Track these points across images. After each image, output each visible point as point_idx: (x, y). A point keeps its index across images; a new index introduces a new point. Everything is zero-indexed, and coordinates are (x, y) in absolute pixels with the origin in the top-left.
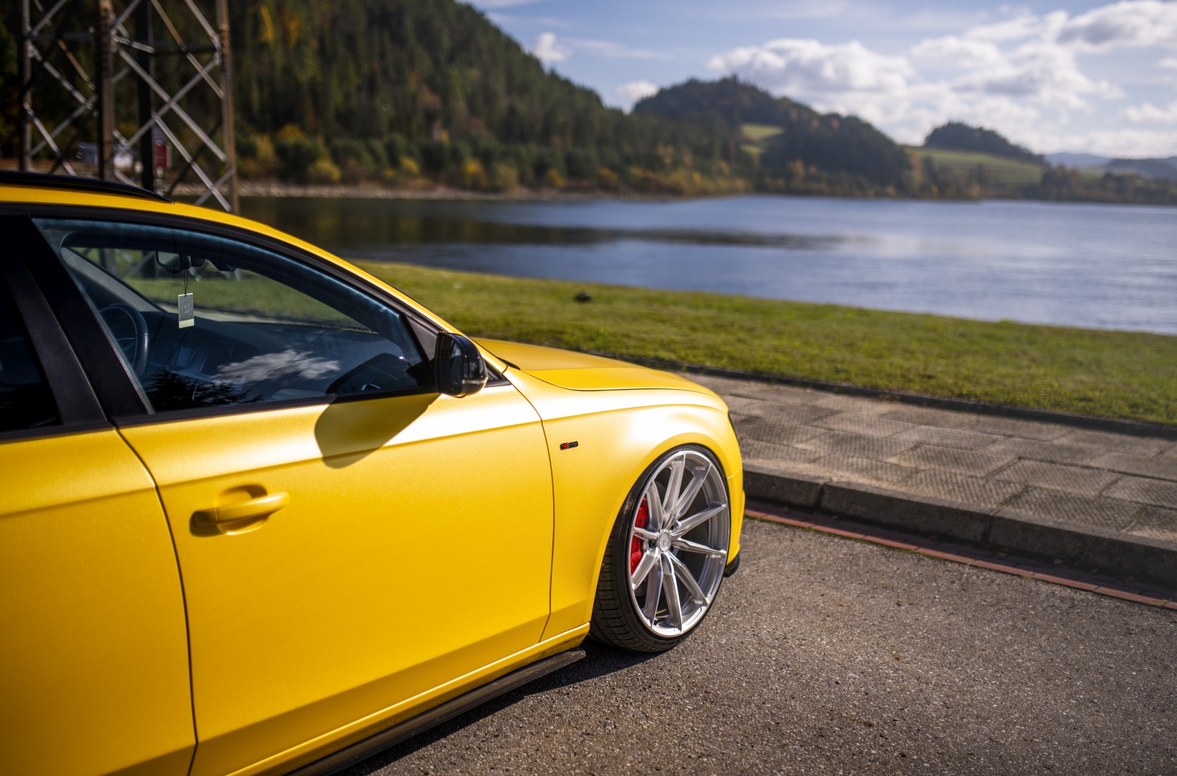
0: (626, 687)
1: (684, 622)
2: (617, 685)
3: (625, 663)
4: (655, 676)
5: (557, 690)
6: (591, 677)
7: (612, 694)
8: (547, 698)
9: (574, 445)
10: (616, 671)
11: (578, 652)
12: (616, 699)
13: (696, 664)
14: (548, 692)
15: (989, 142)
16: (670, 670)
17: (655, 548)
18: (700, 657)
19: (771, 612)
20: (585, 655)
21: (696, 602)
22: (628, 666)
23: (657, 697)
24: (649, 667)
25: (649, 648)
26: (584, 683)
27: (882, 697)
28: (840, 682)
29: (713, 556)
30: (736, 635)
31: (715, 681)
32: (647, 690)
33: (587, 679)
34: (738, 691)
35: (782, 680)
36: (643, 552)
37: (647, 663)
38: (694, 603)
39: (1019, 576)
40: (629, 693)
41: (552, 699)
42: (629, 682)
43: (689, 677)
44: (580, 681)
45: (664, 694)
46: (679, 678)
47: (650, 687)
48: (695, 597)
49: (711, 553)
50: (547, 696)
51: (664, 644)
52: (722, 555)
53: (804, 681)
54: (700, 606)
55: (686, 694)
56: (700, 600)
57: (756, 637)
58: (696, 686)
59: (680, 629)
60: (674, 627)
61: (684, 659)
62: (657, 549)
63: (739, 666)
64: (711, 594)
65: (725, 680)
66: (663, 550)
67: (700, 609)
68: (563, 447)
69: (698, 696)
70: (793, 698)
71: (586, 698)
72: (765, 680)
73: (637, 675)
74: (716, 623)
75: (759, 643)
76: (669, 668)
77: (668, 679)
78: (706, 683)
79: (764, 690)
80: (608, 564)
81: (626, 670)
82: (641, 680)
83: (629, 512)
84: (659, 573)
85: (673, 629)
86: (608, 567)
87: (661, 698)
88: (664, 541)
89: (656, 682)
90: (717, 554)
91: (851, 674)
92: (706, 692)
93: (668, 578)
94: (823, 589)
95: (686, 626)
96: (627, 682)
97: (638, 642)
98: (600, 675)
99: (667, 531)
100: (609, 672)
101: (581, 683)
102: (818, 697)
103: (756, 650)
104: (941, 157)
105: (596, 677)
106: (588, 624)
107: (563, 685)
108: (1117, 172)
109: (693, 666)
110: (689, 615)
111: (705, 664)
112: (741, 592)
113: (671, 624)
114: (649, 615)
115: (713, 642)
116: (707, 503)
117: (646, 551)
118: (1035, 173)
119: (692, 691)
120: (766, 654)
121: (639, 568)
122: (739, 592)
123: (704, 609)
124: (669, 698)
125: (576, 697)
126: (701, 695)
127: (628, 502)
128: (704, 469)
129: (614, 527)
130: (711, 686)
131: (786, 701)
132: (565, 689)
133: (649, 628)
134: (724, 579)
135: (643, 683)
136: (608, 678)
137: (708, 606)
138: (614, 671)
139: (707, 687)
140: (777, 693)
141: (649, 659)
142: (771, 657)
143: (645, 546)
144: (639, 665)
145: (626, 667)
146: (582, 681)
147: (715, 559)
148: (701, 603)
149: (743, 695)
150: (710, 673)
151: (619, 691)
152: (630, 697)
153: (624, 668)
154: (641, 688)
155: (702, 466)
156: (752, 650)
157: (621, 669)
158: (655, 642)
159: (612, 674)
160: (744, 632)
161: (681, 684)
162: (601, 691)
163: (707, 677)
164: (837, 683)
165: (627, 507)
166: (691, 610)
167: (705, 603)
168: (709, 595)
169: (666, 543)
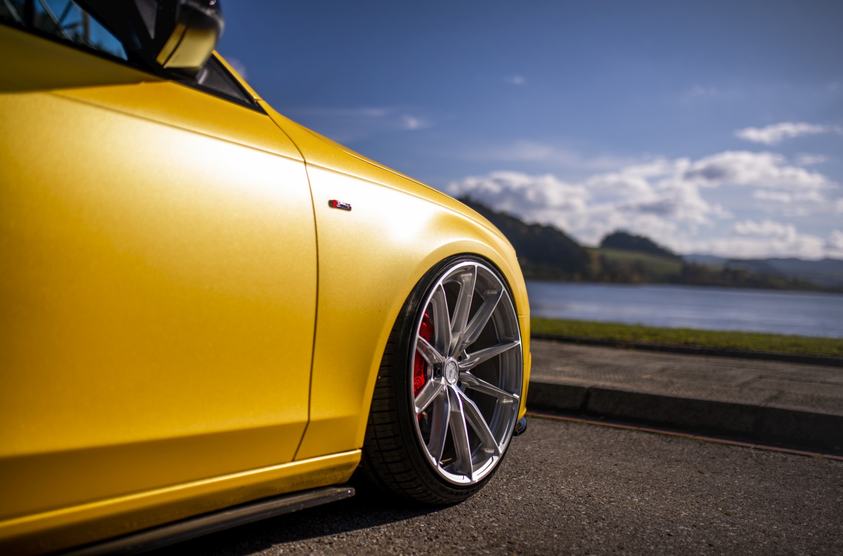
0: (407, 537)
1: (474, 471)
2: (395, 536)
3: (403, 516)
4: (442, 527)
5: (316, 539)
6: (361, 528)
7: (388, 543)
8: (303, 547)
9: (347, 208)
10: (393, 522)
11: (344, 489)
12: (394, 549)
13: (491, 517)
14: (305, 541)
15: (644, 245)
16: (460, 522)
17: (441, 377)
18: (494, 511)
19: (566, 476)
20: (354, 494)
21: (486, 451)
22: (408, 518)
23: (447, 546)
24: (434, 519)
25: (434, 495)
26: (354, 532)
27: (733, 549)
28: (672, 534)
29: (505, 401)
30: (532, 493)
31: (518, 532)
32: (434, 541)
33: (356, 529)
34: (550, 542)
35: (601, 532)
36: (426, 379)
37: (430, 516)
38: (484, 452)
39: (809, 456)
40: (410, 543)
41: (310, 548)
42: (410, 532)
43: (485, 529)
44: (346, 531)
45: (456, 544)
46: (472, 529)
47: (437, 537)
48: (485, 446)
49: (502, 396)
50: (303, 545)
51: (452, 493)
52: (514, 399)
53: (629, 533)
54: (491, 455)
55: (484, 544)
56: (491, 448)
57: (555, 495)
58: (496, 536)
59: (470, 477)
60: (464, 475)
61: (476, 512)
62: (443, 379)
63: (544, 519)
64: (503, 443)
65: (531, 531)
66: (450, 382)
67: (491, 459)
68: (333, 204)
69: (500, 546)
70: (622, 549)
71: (355, 548)
72: (580, 532)
73: (420, 526)
74: (506, 484)
75: (561, 500)
76: (459, 520)
77: (459, 530)
78: (507, 534)
79: (583, 541)
80: (385, 376)
81: (405, 522)
82: (425, 530)
83: (412, 313)
84: (445, 405)
85: (462, 477)
86: (385, 379)
87: (452, 548)
88: (451, 372)
89: (445, 533)
90: (508, 398)
91: (682, 527)
92: (509, 542)
93: (455, 415)
94: (614, 461)
95: (477, 476)
96: (407, 532)
97: (420, 485)
98: (373, 526)
99: (455, 361)
100: (385, 523)
101: (349, 533)
102: (652, 548)
103: (560, 505)
104: (613, 255)
105: (369, 526)
106: (359, 451)
107: (325, 534)
108: (733, 267)
109: (488, 519)
110: (479, 464)
111: (502, 517)
112: (527, 462)
113: (459, 472)
114: (435, 453)
115: (507, 498)
116: (498, 338)
117: (430, 378)
118: (676, 267)
119: (491, 542)
120: (572, 509)
121: (422, 393)
122: (525, 462)
123: (496, 459)
124: (464, 548)
125: (342, 546)
126: (504, 546)
127: (411, 303)
128: (496, 293)
129: (394, 330)
130: (515, 537)
131: (614, 551)
132: (326, 539)
133: (435, 468)
134: (514, 437)
135: (428, 533)
136: (383, 529)
137: (501, 456)
138: (390, 522)
139: (509, 538)
140: (599, 544)
141: (434, 512)
142: (580, 512)
143: (430, 371)
144: (422, 517)
145: (405, 519)
146: (350, 530)
147: (507, 404)
148: (492, 451)
149: (558, 546)
150: (510, 525)
151: (397, 541)
152: (412, 547)
153: (402, 519)
154: (426, 538)
155: (494, 289)
156: (554, 505)
157: (398, 520)
158: (442, 488)
159: (389, 525)
160: (541, 490)
161: (476, 535)
162: (375, 541)
163: (507, 529)
164: (669, 535)
165: (410, 308)
166: (481, 459)
167: (496, 453)
168: (501, 444)
169: (453, 374)
